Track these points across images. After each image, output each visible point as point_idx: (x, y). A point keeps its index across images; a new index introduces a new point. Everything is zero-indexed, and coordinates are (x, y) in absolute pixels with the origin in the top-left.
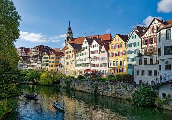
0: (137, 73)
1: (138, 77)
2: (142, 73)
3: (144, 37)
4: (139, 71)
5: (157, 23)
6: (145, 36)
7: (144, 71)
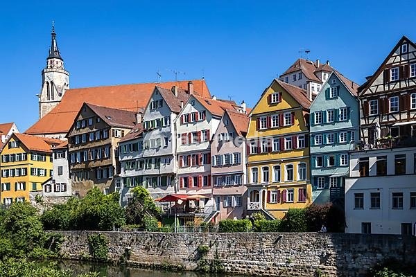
0: (357, 200)
1: (359, 211)
2: (373, 200)
3: (368, 92)
4: (362, 195)
5: (413, 52)
6: (373, 89)
7: (378, 194)
